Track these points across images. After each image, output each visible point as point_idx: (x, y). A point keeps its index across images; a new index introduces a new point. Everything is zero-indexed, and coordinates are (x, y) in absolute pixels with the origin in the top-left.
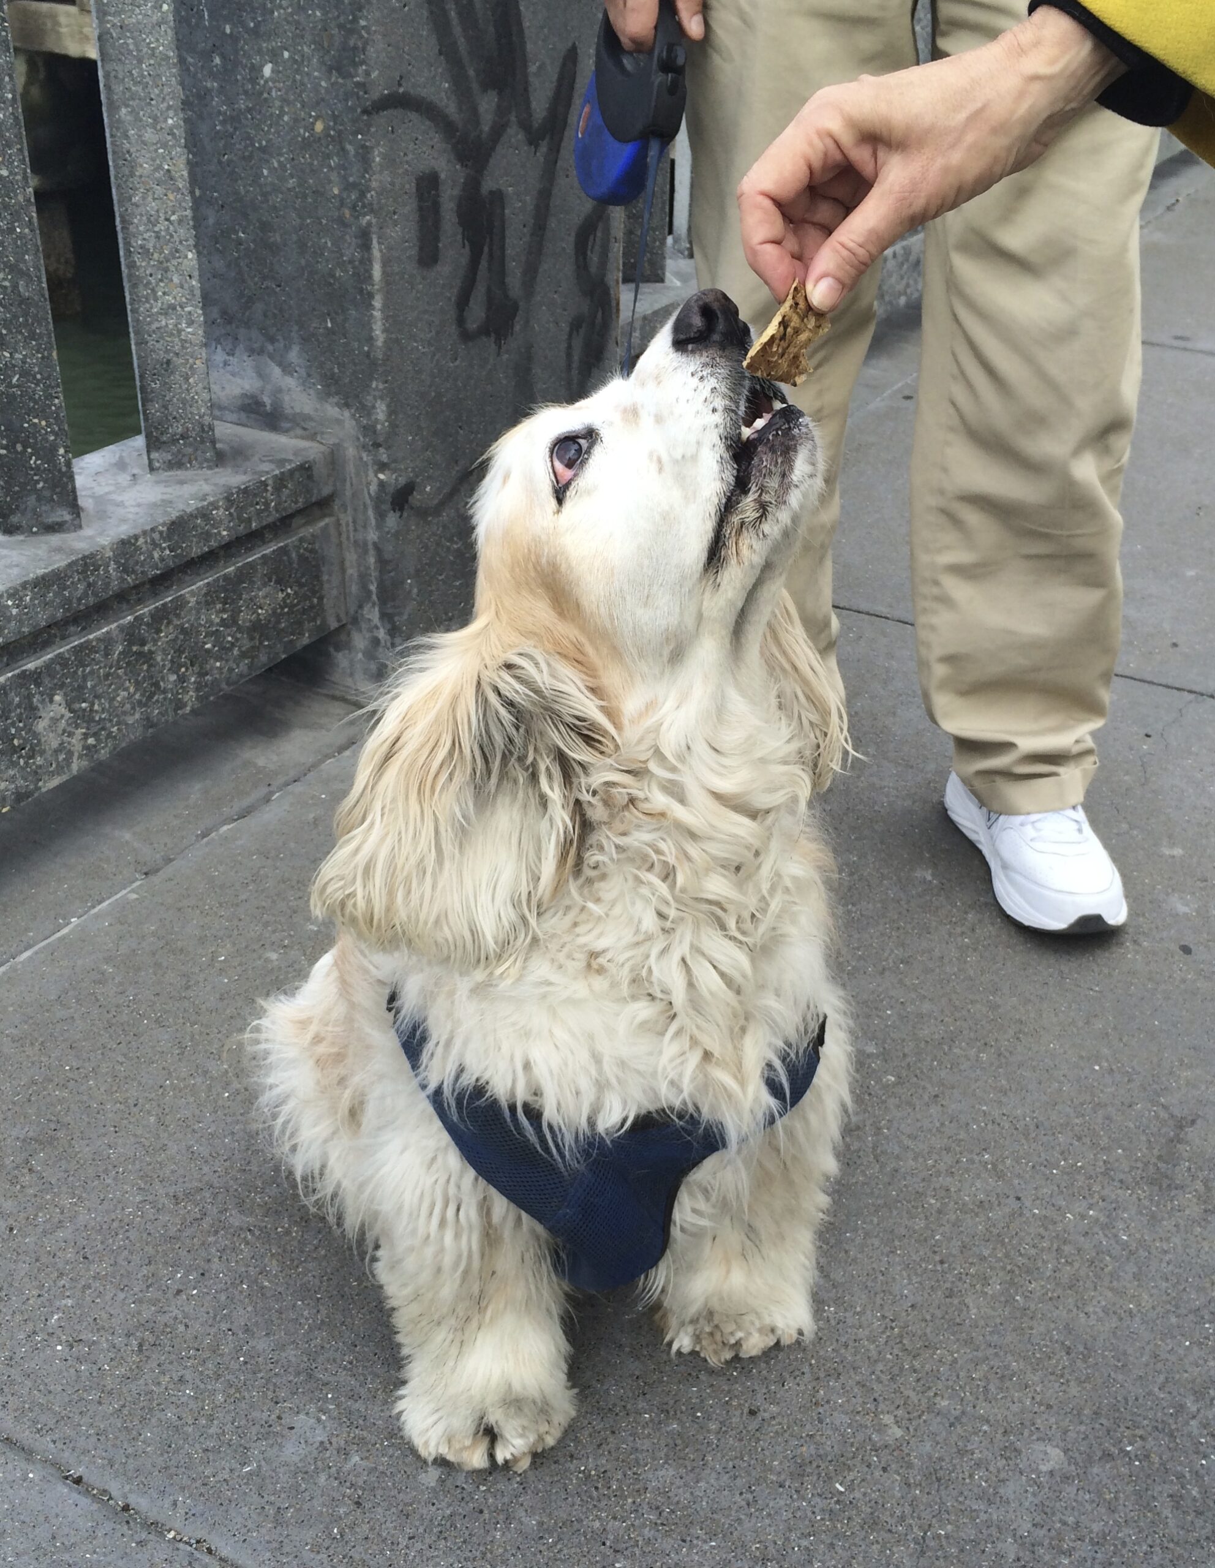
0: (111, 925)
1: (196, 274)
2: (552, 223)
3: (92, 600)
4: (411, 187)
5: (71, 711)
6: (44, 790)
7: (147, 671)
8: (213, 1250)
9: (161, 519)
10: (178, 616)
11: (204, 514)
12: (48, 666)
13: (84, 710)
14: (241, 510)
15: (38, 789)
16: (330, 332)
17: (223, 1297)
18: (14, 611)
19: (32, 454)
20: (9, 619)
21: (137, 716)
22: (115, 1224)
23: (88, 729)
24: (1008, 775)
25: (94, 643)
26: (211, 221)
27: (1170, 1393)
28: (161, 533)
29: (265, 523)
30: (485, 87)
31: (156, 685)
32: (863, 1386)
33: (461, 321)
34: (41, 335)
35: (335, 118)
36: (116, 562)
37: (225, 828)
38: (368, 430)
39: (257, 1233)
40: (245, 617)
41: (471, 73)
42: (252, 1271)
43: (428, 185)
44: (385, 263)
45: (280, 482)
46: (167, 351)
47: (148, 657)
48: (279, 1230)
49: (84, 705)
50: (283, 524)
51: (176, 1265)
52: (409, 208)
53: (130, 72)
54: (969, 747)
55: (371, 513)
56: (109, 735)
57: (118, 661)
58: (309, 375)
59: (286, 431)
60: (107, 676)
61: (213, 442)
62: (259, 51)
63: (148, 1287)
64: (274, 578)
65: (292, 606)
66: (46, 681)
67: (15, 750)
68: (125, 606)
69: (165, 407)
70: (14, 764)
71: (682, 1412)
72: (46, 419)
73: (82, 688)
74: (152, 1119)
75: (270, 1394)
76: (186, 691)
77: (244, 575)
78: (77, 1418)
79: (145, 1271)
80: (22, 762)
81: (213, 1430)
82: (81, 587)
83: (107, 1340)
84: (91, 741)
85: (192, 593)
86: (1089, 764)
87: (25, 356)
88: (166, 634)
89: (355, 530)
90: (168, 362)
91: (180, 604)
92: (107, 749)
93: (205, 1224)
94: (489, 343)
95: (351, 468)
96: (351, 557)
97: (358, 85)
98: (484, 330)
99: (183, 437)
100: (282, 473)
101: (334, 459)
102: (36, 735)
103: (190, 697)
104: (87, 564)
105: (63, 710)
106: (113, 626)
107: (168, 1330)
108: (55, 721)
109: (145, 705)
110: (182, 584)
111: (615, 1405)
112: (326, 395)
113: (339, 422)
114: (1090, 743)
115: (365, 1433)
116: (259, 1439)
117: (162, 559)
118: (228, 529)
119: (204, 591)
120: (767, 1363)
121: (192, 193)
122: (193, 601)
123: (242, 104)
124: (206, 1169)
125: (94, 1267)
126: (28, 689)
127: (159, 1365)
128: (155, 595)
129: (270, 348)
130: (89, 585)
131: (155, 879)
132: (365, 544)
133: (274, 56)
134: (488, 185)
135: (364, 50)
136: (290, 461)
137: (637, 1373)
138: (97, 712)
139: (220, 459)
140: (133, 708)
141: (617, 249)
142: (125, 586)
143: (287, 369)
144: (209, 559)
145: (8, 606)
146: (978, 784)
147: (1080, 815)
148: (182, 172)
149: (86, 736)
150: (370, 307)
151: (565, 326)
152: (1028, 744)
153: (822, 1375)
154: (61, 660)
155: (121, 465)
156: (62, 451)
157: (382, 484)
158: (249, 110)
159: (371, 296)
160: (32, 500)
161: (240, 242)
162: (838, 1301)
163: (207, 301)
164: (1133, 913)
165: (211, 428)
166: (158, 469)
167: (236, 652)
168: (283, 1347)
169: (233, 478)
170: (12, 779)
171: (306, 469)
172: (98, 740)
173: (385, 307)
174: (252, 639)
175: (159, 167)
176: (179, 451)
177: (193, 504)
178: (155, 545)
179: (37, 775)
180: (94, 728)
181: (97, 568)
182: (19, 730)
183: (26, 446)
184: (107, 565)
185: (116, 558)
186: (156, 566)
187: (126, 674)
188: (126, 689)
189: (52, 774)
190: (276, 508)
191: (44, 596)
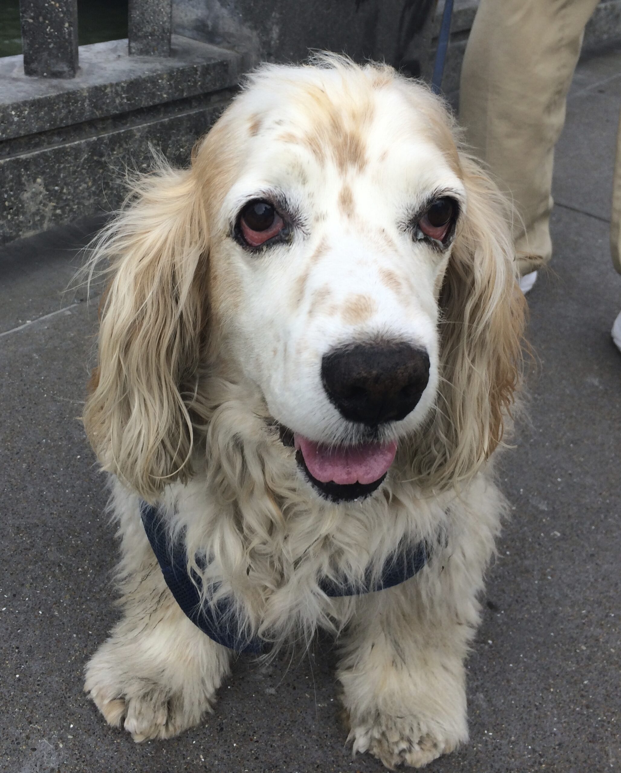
0: (48, 328)
3: (70, 122)
5: (47, 190)
6: (22, 237)
7: (102, 174)
8: (29, 577)
9: (125, 79)
10: (127, 143)
11: (153, 80)
12: (35, 159)
13: (56, 191)
14: (177, 83)
15: (17, 236)
17: (22, 618)
18: (16, 119)
19: (48, 25)
20: (11, 123)
21: (92, 201)
23: (57, 203)
25: (69, 150)
28: (123, 87)
29: (192, 94)
31: (106, 184)
36: (90, 101)
38: (267, 43)
39: (64, 569)
42: (50, 600)
45: (206, 70)
47: (104, 166)
48: (80, 569)
49: (56, 188)
56: (71, 210)
57: (84, 164)
58: (236, 8)
59: (216, 43)
60: (74, 172)
61: (169, 44)
64: (194, 130)
66: (33, 168)
67: (5, 208)
68: (93, 130)
69: (143, 14)
70: (3, 218)
72: (60, 2)
73: (56, 177)
77: (174, 125)
80: (9, 217)
82: (64, 112)
84: (58, 212)
85: (139, 130)
88: (116, 152)
91: (129, 135)
92: (69, 219)
99: (152, 34)
100: (208, 65)
102: (21, 201)
104: (70, 98)
105: (42, 189)
106: (83, 141)
108: (35, 195)
109: (98, 195)
110: (134, 123)
112: (243, 21)
113: (249, 39)
117: (121, 104)
118: (167, 93)
119: (147, 130)
122: (138, 135)
124: (46, 510)
126: (19, 171)
128: (115, 127)
130: (70, 112)
136: (214, 59)
138: (64, 194)
139: (172, 53)
140: (89, 196)
142: (94, 117)
143: (225, 4)
145: (12, 115)
149: (55, 208)
154: (44, 156)
156: (67, 25)
160: (45, 54)
166: (134, 53)
169: (176, 64)
171: (224, 65)
172: (64, 212)
176: (148, 44)
178: (117, 94)
179: (19, 227)
180: (62, 204)
181: (76, 102)
182: (10, 196)
183: (45, 19)
184: (84, 101)
185: (90, 98)
186: (116, 108)
187: (87, 173)
188: (86, 183)
189: (29, 228)
190: (201, 87)
191: (37, 113)
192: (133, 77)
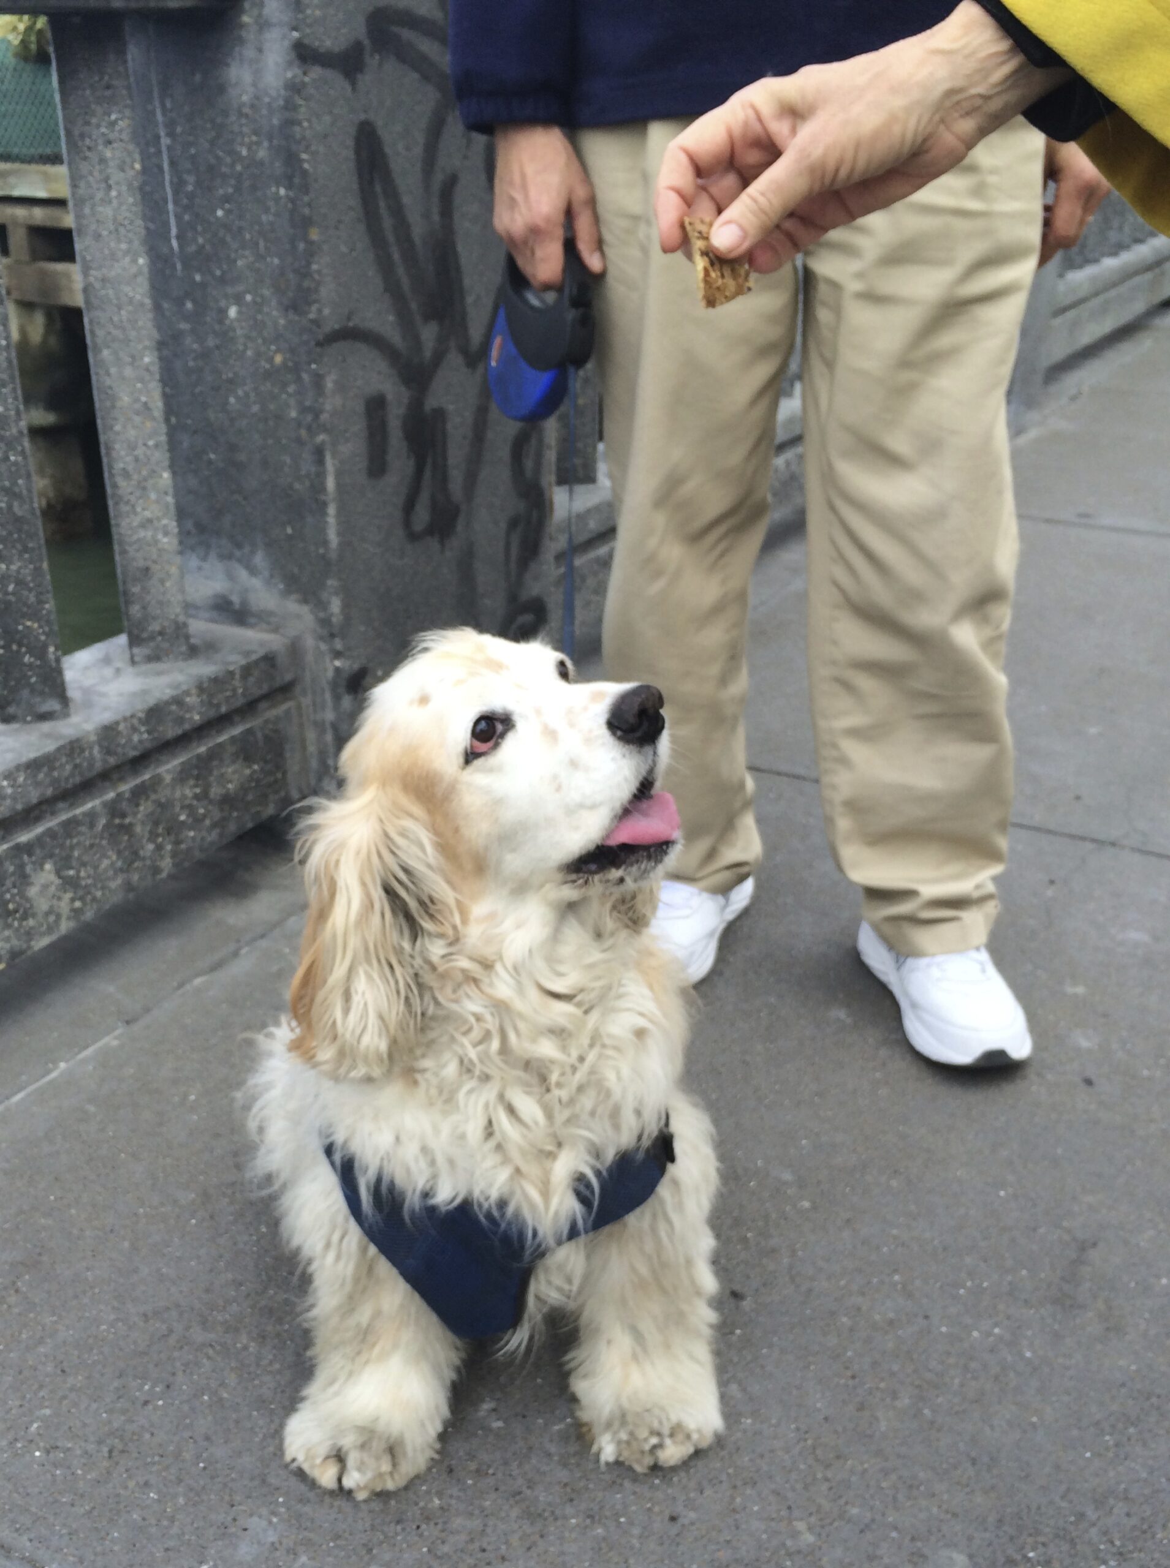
0: (94, 1068)
1: (171, 491)
2: (490, 435)
3: (78, 779)
4: (360, 408)
5: (60, 877)
6: (36, 948)
7: (129, 840)
8: (178, 1364)
9: (141, 706)
10: (155, 791)
11: (178, 701)
12: (39, 839)
13: (72, 877)
14: (211, 696)
15: (29, 947)
16: (290, 538)
17: (186, 1408)
18: (9, 791)
19: (26, 653)
21: (119, 881)
22: (91, 1341)
23: (75, 893)
24: (913, 920)
25: (80, 817)
26: (185, 445)
27: (1071, 1502)
28: (140, 719)
29: (232, 707)
30: (427, 318)
31: (135, 853)
32: (778, 1494)
33: (407, 523)
34: (33, 549)
35: (292, 351)
36: (100, 746)
37: (198, 981)
38: (325, 622)
39: (218, 1348)
40: (215, 791)
41: (414, 306)
42: (213, 1384)
43: (376, 406)
44: (339, 475)
45: (247, 670)
46: (145, 559)
47: (128, 829)
48: (239, 1345)
49: (71, 872)
50: (250, 707)
51: (145, 1378)
52: (358, 426)
53: (111, 319)
54: (878, 895)
55: (328, 696)
56: (94, 899)
57: (103, 831)
58: (272, 576)
59: (251, 626)
60: (92, 846)
61: (187, 637)
62: (226, 296)
63: (119, 1398)
64: (242, 757)
65: (258, 781)
66: (38, 851)
67: (9, 913)
68: (107, 784)
69: (144, 608)
70: (8, 926)
71: (606, 1518)
72: (38, 620)
73: (68, 858)
74: (126, 1244)
75: (227, 1498)
76: (162, 857)
77: (214, 754)
78: (51, 1519)
79: (116, 1384)
80: (16, 924)
81: (175, 1530)
82: (68, 767)
83: (80, 1447)
84: (78, 904)
85: (168, 771)
86: (992, 908)
87: (20, 568)
88: (145, 808)
89: (315, 711)
90: (147, 569)
91: (157, 781)
92: (92, 911)
93: (172, 1341)
94: (433, 543)
95: (310, 658)
96: (311, 735)
97: (313, 321)
98: (430, 531)
99: (161, 633)
100: (248, 663)
101: (295, 649)
102: (28, 900)
103: (166, 864)
104: (74, 747)
105: (53, 877)
106: (97, 802)
107: (135, 1437)
108: (46, 887)
109: (127, 871)
110: (160, 764)
111: (544, 1510)
112: (287, 593)
113: (298, 617)
114: (991, 888)
115: (311, 1535)
116: (215, 1540)
117: (140, 742)
118: (199, 713)
119: (179, 769)
120: (687, 1472)
121: (167, 420)
122: (168, 778)
123: (211, 342)
124: (173, 1290)
125: (71, 1381)
126: (21, 859)
127: (127, 1471)
128: (136, 774)
129: (238, 553)
130: (76, 766)
131: (136, 1028)
132: (323, 722)
133: (238, 300)
134: (431, 402)
135: (316, 291)
136: (255, 652)
137: (565, 1481)
138: (83, 878)
139: (193, 652)
140: (116, 873)
141: (551, 456)
142: (107, 766)
143: (253, 571)
144: (183, 740)
146: (888, 929)
147: (984, 956)
148: (158, 405)
149: (73, 900)
150: (324, 514)
151: (503, 525)
152: (930, 891)
153: (739, 1483)
154: (51, 833)
155: (107, 660)
156: (51, 649)
157: (337, 670)
158: (217, 347)
159: (324, 505)
160: (25, 693)
161: (210, 462)
162: (755, 1414)
163: (181, 514)
164: (1037, 1046)
165: (185, 625)
166: (139, 662)
167: (208, 822)
168: (239, 1454)
169: (204, 669)
170: (7, 939)
171: (269, 659)
172: (84, 903)
173: (339, 514)
174: (222, 810)
175: (137, 400)
176: (157, 647)
177: (168, 693)
178: (134, 729)
179: (29, 935)
180: (80, 893)
181: (82, 750)
182: (13, 896)
183: (20, 645)
184: (91, 748)
185: (99, 742)
186: (135, 748)
187: (109, 844)
188: (108, 857)
189: (43, 934)
190: (243, 694)
191: (35, 776)
192: (151, 702)
